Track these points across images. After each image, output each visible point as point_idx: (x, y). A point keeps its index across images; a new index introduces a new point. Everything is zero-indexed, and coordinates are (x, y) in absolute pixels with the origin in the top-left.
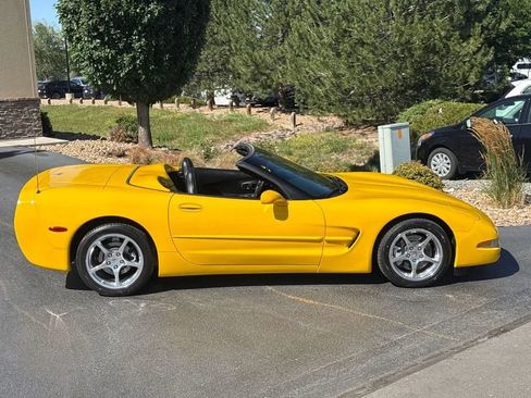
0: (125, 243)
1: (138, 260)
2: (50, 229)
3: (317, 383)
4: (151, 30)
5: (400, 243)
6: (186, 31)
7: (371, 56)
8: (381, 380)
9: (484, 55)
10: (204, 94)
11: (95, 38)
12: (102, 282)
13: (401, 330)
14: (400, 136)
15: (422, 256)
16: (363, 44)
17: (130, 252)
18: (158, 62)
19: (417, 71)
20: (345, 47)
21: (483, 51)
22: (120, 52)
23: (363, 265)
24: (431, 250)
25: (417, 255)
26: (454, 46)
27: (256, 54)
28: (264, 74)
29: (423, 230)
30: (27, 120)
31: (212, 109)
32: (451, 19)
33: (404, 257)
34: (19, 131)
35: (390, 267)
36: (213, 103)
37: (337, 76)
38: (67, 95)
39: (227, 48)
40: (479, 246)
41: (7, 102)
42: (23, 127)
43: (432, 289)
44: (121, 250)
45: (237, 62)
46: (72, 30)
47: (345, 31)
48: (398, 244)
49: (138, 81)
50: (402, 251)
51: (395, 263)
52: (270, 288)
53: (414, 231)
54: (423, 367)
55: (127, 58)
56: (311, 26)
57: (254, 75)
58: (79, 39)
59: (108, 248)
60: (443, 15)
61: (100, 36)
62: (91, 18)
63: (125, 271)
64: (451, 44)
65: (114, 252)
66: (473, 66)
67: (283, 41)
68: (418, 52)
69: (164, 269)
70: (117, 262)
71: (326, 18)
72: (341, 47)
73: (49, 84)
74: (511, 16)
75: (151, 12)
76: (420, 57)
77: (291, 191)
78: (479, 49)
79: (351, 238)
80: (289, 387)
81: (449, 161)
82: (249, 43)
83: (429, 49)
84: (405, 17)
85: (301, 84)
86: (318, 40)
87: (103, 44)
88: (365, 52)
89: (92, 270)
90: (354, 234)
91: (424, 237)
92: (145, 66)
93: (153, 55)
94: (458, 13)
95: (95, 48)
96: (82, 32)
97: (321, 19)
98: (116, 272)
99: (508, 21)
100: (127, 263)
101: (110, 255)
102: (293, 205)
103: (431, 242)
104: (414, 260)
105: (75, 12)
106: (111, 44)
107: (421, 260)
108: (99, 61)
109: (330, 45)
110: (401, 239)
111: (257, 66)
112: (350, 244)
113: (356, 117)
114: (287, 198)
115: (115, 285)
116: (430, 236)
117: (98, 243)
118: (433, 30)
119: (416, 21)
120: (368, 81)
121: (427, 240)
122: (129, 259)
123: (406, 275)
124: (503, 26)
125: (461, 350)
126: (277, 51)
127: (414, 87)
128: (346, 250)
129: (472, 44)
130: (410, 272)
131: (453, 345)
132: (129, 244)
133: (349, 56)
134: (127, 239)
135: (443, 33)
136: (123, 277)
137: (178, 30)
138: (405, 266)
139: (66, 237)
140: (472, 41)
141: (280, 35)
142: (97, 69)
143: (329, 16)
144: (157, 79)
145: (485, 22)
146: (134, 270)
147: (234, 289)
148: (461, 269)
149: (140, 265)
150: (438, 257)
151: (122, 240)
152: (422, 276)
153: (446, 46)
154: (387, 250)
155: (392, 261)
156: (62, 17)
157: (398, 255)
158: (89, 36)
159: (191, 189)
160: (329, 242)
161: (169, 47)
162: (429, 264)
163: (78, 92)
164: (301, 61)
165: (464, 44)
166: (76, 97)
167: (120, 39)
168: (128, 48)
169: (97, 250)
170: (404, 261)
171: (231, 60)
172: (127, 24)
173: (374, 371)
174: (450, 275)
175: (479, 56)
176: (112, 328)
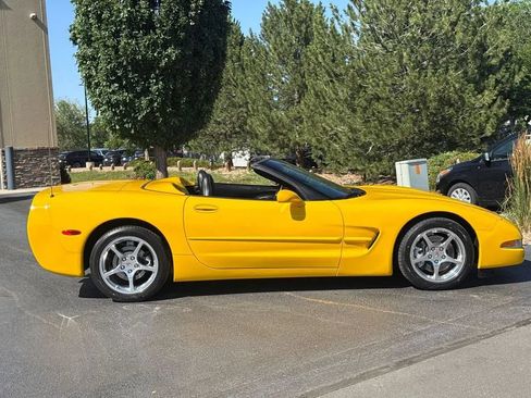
0: (139, 246)
1: (152, 264)
2: (64, 233)
3: (338, 364)
4: (169, 73)
5: (421, 243)
6: (203, 74)
7: (387, 109)
8: (405, 361)
9: (500, 107)
10: (222, 156)
11: (113, 82)
12: (115, 288)
13: (424, 322)
14: (418, 172)
15: (443, 257)
16: (378, 99)
17: (145, 256)
18: (175, 105)
19: (434, 124)
20: (361, 101)
21: (498, 102)
22: (138, 96)
23: (383, 267)
24: (453, 251)
25: (438, 256)
26: (469, 98)
27: (273, 114)
28: (282, 134)
29: (444, 230)
30: (46, 169)
31: (230, 170)
32: (465, 73)
33: (425, 258)
34: (38, 180)
35: (412, 269)
36: (231, 164)
37: (353, 130)
38: (87, 164)
39: (244, 110)
40: (503, 246)
41: (26, 150)
42: (42, 175)
43: (456, 292)
44: (135, 254)
45: (254, 123)
46: (91, 76)
47: (361, 86)
48: (419, 245)
49: (155, 125)
50: (424, 252)
51: (417, 265)
52: (288, 293)
53: (435, 231)
54: (449, 350)
55: (144, 101)
56: (327, 84)
57: (271, 135)
58: (97, 85)
59: (122, 252)
60: (456, 69)
61: (119, 80)
62: (110, 63)
63: (140, 276)
64: (466, 96)
65: (129, 255)
66: (488, 118)
67: (299, 102)
68: (434, 104)
69: (180, 273)
70: (131, 267)
71: (341, 74)
72: (356, 102)
73: (70, 154)
74: (524, 69)
75: (168, 56)
76: (435, 109)
77: (307, 191)
78: (495, 101)
79: (370, 239)
80: (308, 368)
81: (468, 196)
82: (267, 104)
83: (444, 101)
84: (419, 72)
85: (318, 140)
86: (333, 96)
87: (121, 87)
88: (380, 107)
89: (105, 275)
90: (373, 234)
91: (445, 236)
92: (162, 109)
93: (170, 98)
94: (472, 67)
95: (114, 92)
96: (100, 77)
97: (336, 75)
98: (130, 277)
99: (522, 75)
100: (142, 267)
101: (124, 259)
102: (310, 205)
103: (453, 242)
104: (436, 261)
105: (94, 59)
106: (129, 88)
107: (443, 261)
108: (117, 105)
109: (346, 100)
110: (422, 239)
111: (274, 126)
112: (370, 245)
113: (374, 170)
114: (304, 199)
115: (130, 290)
116: (452, 235)
117: (112, 246)
118: (447, 83)
119: (429, 74)
120: (384, 134)
121: (449, 240)
122: (145, 263)
123: (428, 278)
124: (517, 79)
125: (488, 337)
126: (293, 111)
127: (431, 141)
128: (366, 251)
129: (488, 96)
130: (432, 274)
131: (480, 333)
132: (144, 248)
133: (365, 109)
134: (142, 242)
135: (457, 85)
136: (137, 283)
137: (195, 74)
138: (427, 268)
139: (80, 240)
140: (486, 92)
141: (296, 96)
142: (115, 113)
143: (343, 72)
144: (174, 121)
145: (499, 76)
146: (148, 274)
147: (251, 294)
148: (484, 270)
149: (155, 269)
150: (461, 258)
151: (136, 244)
152: (445, 278)
153: (461, 98)
154: (408, 251)
155: (413, 262)
156: (81, 64)
157: (419, 256)
158: (107, 81)
159: (206, 193)
160: (348, 243)
161: (186, 90)
162: (452, 266)
163: (98, 161)
164: (317, 117)
165: (480, 96)
166: (96, 166)
167: (137, 82)
168: (146, 91)
169: (111, 254)
170: (426, 262)
171: (248, 121)
172: (144, 68)
173: (398, 354)
174: (474, 278)
175: (495, 108)
176: (126, 326)
